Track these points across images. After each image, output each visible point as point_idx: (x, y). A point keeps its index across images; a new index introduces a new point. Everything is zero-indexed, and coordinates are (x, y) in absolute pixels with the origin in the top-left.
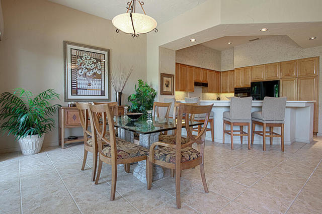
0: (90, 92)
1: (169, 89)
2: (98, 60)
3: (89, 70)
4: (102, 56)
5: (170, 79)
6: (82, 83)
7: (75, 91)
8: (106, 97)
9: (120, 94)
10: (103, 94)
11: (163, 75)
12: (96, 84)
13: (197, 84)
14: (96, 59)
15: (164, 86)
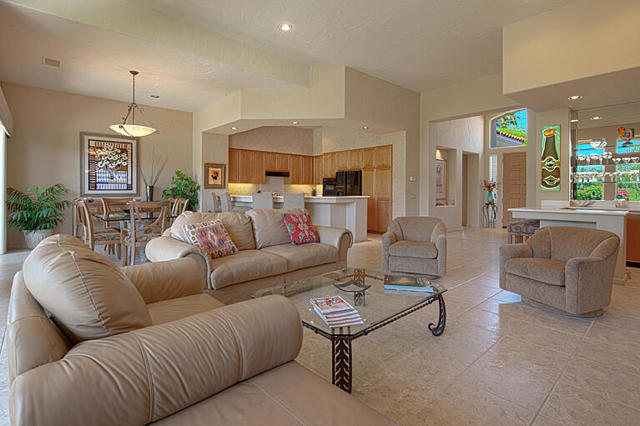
0: (113, 186)
1: (218, 182)
2: (124, 151)
3: (111, 162)
4: (129, 146)
5: (219, 170)
6: (102, 176)
7: (93, 186)
8: (134, 191)
9: (152, 188)
10: (130, 187)
11: (207, 166)
12: (120, 177)
13: (269, 174)
14: (121, 149)
15: (210, 178)
